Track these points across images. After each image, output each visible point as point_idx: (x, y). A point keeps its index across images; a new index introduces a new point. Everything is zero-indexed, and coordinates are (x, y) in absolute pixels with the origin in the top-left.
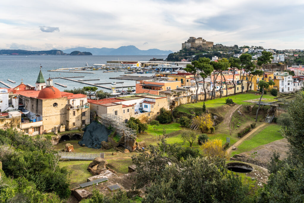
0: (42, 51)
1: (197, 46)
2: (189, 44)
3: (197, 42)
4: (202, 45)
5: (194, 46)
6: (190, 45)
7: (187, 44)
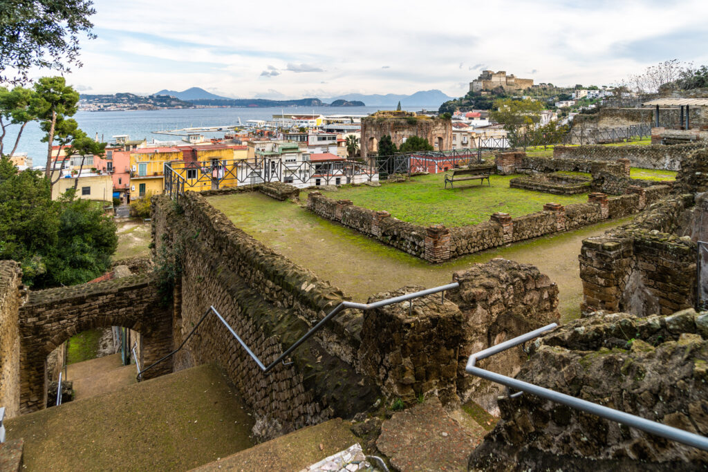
0: (291, 101)
1: (495, 87)
2: (479, 84)
3: (494, 79)
4: (504, 86)
5: (488, 88)
6: (481, 85)
7: (475, 84)
